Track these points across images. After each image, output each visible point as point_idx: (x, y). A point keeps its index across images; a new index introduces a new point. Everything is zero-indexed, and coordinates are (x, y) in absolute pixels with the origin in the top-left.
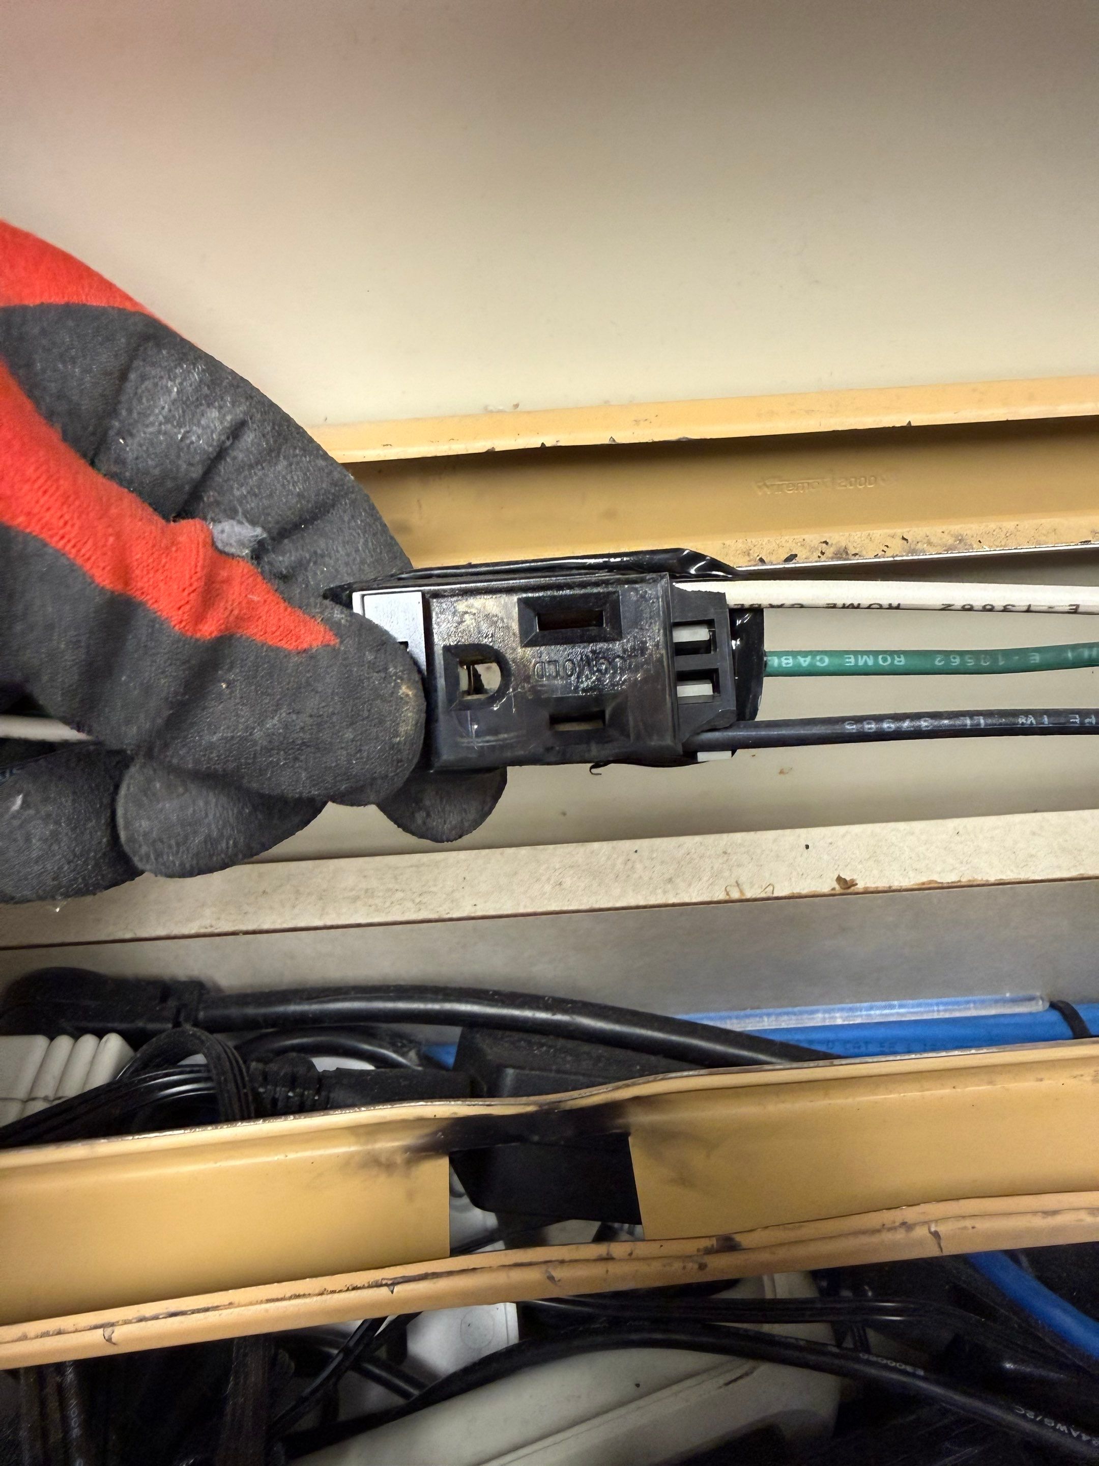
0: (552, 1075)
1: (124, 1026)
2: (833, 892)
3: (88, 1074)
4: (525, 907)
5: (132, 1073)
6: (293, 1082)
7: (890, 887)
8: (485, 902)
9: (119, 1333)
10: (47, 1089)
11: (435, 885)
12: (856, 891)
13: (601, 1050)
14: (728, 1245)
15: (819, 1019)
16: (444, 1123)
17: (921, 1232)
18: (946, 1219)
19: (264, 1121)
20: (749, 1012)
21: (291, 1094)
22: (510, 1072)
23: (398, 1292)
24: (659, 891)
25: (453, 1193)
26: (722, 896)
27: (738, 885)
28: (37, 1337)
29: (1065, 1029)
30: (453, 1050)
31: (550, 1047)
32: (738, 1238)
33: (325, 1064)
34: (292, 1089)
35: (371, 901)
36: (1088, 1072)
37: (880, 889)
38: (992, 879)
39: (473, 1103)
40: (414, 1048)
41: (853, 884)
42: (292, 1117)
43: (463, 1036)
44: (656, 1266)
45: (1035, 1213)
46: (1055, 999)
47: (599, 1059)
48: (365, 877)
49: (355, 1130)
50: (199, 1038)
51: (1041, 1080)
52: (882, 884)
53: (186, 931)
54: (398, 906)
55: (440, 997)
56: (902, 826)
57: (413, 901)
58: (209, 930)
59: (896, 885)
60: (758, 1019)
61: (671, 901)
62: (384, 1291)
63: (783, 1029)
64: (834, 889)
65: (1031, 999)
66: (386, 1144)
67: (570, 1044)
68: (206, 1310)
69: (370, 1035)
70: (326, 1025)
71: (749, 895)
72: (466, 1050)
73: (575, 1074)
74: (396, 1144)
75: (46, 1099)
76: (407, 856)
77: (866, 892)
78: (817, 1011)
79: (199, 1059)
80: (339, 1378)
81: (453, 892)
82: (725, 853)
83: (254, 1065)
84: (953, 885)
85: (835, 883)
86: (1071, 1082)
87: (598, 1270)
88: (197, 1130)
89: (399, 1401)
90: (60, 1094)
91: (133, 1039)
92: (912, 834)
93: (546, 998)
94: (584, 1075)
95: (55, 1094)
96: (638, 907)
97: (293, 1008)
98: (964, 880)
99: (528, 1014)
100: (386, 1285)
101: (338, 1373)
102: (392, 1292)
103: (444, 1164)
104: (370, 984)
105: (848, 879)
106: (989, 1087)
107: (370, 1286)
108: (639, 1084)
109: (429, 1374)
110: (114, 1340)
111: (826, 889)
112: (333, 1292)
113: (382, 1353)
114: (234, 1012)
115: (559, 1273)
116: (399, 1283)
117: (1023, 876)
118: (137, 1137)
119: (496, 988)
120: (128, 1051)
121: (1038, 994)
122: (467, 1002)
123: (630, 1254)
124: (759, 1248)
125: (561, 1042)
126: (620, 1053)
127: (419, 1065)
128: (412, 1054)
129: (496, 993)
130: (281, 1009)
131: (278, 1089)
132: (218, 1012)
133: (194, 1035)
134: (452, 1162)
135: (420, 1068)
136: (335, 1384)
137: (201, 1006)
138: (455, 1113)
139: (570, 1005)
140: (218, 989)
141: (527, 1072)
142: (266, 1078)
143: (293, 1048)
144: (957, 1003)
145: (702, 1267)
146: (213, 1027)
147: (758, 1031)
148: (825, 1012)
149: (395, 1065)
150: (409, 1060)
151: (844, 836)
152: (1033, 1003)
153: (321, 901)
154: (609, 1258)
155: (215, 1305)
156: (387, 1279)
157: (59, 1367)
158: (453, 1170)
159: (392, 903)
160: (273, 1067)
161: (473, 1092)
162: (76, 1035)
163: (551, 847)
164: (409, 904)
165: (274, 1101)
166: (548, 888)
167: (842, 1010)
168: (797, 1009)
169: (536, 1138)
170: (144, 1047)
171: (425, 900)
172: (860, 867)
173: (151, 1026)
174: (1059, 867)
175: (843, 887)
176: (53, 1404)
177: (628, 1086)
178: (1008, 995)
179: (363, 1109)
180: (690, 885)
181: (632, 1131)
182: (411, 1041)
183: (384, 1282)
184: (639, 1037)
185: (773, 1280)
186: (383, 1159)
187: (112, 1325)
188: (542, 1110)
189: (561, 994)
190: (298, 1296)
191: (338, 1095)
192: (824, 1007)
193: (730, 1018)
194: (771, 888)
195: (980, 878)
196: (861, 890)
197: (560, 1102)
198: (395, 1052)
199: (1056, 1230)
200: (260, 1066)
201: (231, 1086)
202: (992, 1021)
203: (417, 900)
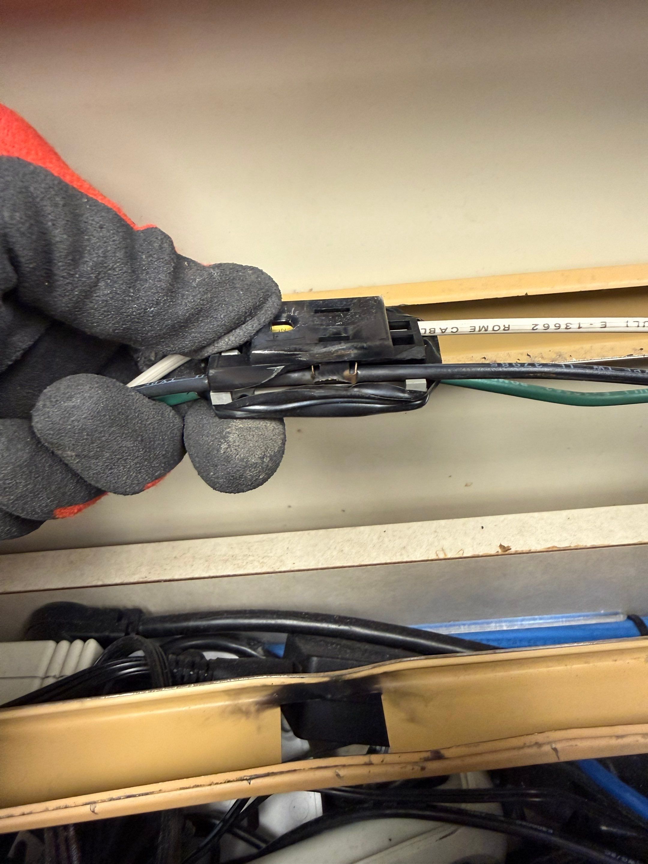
0: (338, 660)
1: (97, 635)
2: (497, 554)
3: (78, 663)
4: (322, 564)
5: (104, 660)
6: (193, 666)
7: (530, 550)
8: (300, 561)
9: (99, 808)
10: (55, 671)
11: (271, 552)
12: (511, 553)
13: (367, 646)
14: (437, 756)
15: (493, 627)
16: (278, 688)
17: (547, 748)
18: (560, 741)
19: (177, 687)
20: (452, 623)
21: (191, 673)
22: (315, 659)
23: (253, 784)
24: (398, 554)
25: (283, 729)
26: (434, 557)
27: (443, 550)
28: (53, 810)
29: (635, 630)
30: (283, 647)
31: (337, 645)
32: (443, 752)
33: (210, 655)
34: (193, 670)
35: (236, 562)
36: (643, 656)
37: (524, 551)
38: (589, 545)
39: (293, 676)
40: (261, 646)
41: (509, 549)
42: (193, 685)
43: (288, 639)
44: (397, 768)
45: (611, 737)
46: (630, 614)
47: (366, 650)
48: (232, 548)
49: (228, 693)
50: (140, 641)
51: (616, 661)
52: (525, 549)
53: (132, 580)
54: (250, 565)
55: (275, 616)
56: (536, 514)
57: (259, 562)
58: (145, 580)
59: (533, 549)
60: (457, 627)
61: (405, 560)
62: (245, 783)
63: (473, 633)
64: (498, 552)
65: (616, 614)
66: (246, 700)
67: (349, 643)
68: (147, 794)
69: (236, 639)
70: (210, 633)
71: (449, 556)
72: (290, 647)
73: (352, 660)
74: (251, 700)
75: (54, 677)
76: (255, 536)
77: (516, 553)
78: (492, 622)
79: (140, 653)
80: (220, 837)
81: (281, 556)
82: (435, 532)
83: (170, 656)
84: (567, 548)
85: (499, 548)
86: (632, 662)
87: (364, 771)
88: (141, 693)
89: (254, 851)
90: (62, 674)
91: (103, 642)
92: (542, 519)
93: (335, 617)
94: (356, 661)
95: (60, 674)
96: (386, 564)
97: (192, 624)
98: (573, 545)
99: (325, 625)
100: (246, 780)
101: (219, 834)
102: (250, 783)
103: (277, 712)
104: (235, 609)
105: (506, 546)
106: (586, 665)
107: (238, 780)
108: (386, 665)
109: (271, 835)
110: (96, 811)
111: (493, 552)
112: (217, 784)
113: (245, 823)
114: (159, 626)
115: (343, 772)
116: (254, 778)
117: (606, 543)
118: (107, 697)
119: (306, 611)
120: (100, 648)
121: (620, 611)
122: (290, 619)
123: (382, 761)
124: (454, 758)
125: (344, 642)
126: (377, 648)
127: (264, 656)
128: (260, 649)
129: (307, 614)
130: (185, 624)
131: (185, 670)
132: (151, 626)
133: (137, 639)
134: (282, 710)
135: (264, 658)
136: (219, 840)
137: (141, 623)
138: (284, 683)
139: (348, 620)
140: (150, 613)
141: (324, 659)
142: (177, 663)
143: (192, 647)
144: (574, 617)
145: (423, 769)
146: (148, 635)
147: (459, 634)
148: (496, 622)
149: (250, 656)
150: (258, 653)
151: (503, 521)
152: (618, 616)
153: (207, 563)
154: (370, 764)
155: (151, 791)
156: (247, 776)
157: (66, 827)
158: (283, 716)
159: (247, 563)
160: (181, 657)
161: (294, 671)
162: (71, 640)
163: (337, 529)
164: (256, 563)
165: (183, 677)
166: (335, 553)
167: (505, 621)
168: (480, 621)
169: (329, 696)
170: (109, 647)
171: (265, 561)
172: (513, 539)
173: (113, 635)
174: (627, 537)
175: (503, 550)
176: (63, 848)
177: (380, 666)
178: (602, 612)
179: (232, 680)
180: (415, 551)
181: (384, 691)
182: (259, 642)
183: (245, 778)
184: (388, 638)
185: (466, 777)
186: (244, 708)
187: (95, 803)
188: (332, 680)
189: (343, 614)
190: (197, 786)
191: (217, 673)
192: (496, 620)
193: (441, 627)
194: (461, 552)
195: (581, 545)
196: (513, 553)
197: (343, 675)
198: (250, 648)
199: (623, 747)
200: (174, 657)
201: (159, 669)
202: (594, 627)
203: (261, 561)
